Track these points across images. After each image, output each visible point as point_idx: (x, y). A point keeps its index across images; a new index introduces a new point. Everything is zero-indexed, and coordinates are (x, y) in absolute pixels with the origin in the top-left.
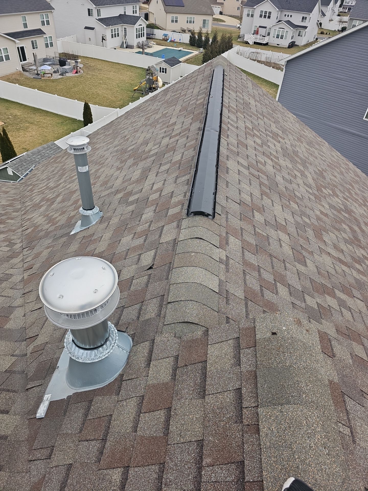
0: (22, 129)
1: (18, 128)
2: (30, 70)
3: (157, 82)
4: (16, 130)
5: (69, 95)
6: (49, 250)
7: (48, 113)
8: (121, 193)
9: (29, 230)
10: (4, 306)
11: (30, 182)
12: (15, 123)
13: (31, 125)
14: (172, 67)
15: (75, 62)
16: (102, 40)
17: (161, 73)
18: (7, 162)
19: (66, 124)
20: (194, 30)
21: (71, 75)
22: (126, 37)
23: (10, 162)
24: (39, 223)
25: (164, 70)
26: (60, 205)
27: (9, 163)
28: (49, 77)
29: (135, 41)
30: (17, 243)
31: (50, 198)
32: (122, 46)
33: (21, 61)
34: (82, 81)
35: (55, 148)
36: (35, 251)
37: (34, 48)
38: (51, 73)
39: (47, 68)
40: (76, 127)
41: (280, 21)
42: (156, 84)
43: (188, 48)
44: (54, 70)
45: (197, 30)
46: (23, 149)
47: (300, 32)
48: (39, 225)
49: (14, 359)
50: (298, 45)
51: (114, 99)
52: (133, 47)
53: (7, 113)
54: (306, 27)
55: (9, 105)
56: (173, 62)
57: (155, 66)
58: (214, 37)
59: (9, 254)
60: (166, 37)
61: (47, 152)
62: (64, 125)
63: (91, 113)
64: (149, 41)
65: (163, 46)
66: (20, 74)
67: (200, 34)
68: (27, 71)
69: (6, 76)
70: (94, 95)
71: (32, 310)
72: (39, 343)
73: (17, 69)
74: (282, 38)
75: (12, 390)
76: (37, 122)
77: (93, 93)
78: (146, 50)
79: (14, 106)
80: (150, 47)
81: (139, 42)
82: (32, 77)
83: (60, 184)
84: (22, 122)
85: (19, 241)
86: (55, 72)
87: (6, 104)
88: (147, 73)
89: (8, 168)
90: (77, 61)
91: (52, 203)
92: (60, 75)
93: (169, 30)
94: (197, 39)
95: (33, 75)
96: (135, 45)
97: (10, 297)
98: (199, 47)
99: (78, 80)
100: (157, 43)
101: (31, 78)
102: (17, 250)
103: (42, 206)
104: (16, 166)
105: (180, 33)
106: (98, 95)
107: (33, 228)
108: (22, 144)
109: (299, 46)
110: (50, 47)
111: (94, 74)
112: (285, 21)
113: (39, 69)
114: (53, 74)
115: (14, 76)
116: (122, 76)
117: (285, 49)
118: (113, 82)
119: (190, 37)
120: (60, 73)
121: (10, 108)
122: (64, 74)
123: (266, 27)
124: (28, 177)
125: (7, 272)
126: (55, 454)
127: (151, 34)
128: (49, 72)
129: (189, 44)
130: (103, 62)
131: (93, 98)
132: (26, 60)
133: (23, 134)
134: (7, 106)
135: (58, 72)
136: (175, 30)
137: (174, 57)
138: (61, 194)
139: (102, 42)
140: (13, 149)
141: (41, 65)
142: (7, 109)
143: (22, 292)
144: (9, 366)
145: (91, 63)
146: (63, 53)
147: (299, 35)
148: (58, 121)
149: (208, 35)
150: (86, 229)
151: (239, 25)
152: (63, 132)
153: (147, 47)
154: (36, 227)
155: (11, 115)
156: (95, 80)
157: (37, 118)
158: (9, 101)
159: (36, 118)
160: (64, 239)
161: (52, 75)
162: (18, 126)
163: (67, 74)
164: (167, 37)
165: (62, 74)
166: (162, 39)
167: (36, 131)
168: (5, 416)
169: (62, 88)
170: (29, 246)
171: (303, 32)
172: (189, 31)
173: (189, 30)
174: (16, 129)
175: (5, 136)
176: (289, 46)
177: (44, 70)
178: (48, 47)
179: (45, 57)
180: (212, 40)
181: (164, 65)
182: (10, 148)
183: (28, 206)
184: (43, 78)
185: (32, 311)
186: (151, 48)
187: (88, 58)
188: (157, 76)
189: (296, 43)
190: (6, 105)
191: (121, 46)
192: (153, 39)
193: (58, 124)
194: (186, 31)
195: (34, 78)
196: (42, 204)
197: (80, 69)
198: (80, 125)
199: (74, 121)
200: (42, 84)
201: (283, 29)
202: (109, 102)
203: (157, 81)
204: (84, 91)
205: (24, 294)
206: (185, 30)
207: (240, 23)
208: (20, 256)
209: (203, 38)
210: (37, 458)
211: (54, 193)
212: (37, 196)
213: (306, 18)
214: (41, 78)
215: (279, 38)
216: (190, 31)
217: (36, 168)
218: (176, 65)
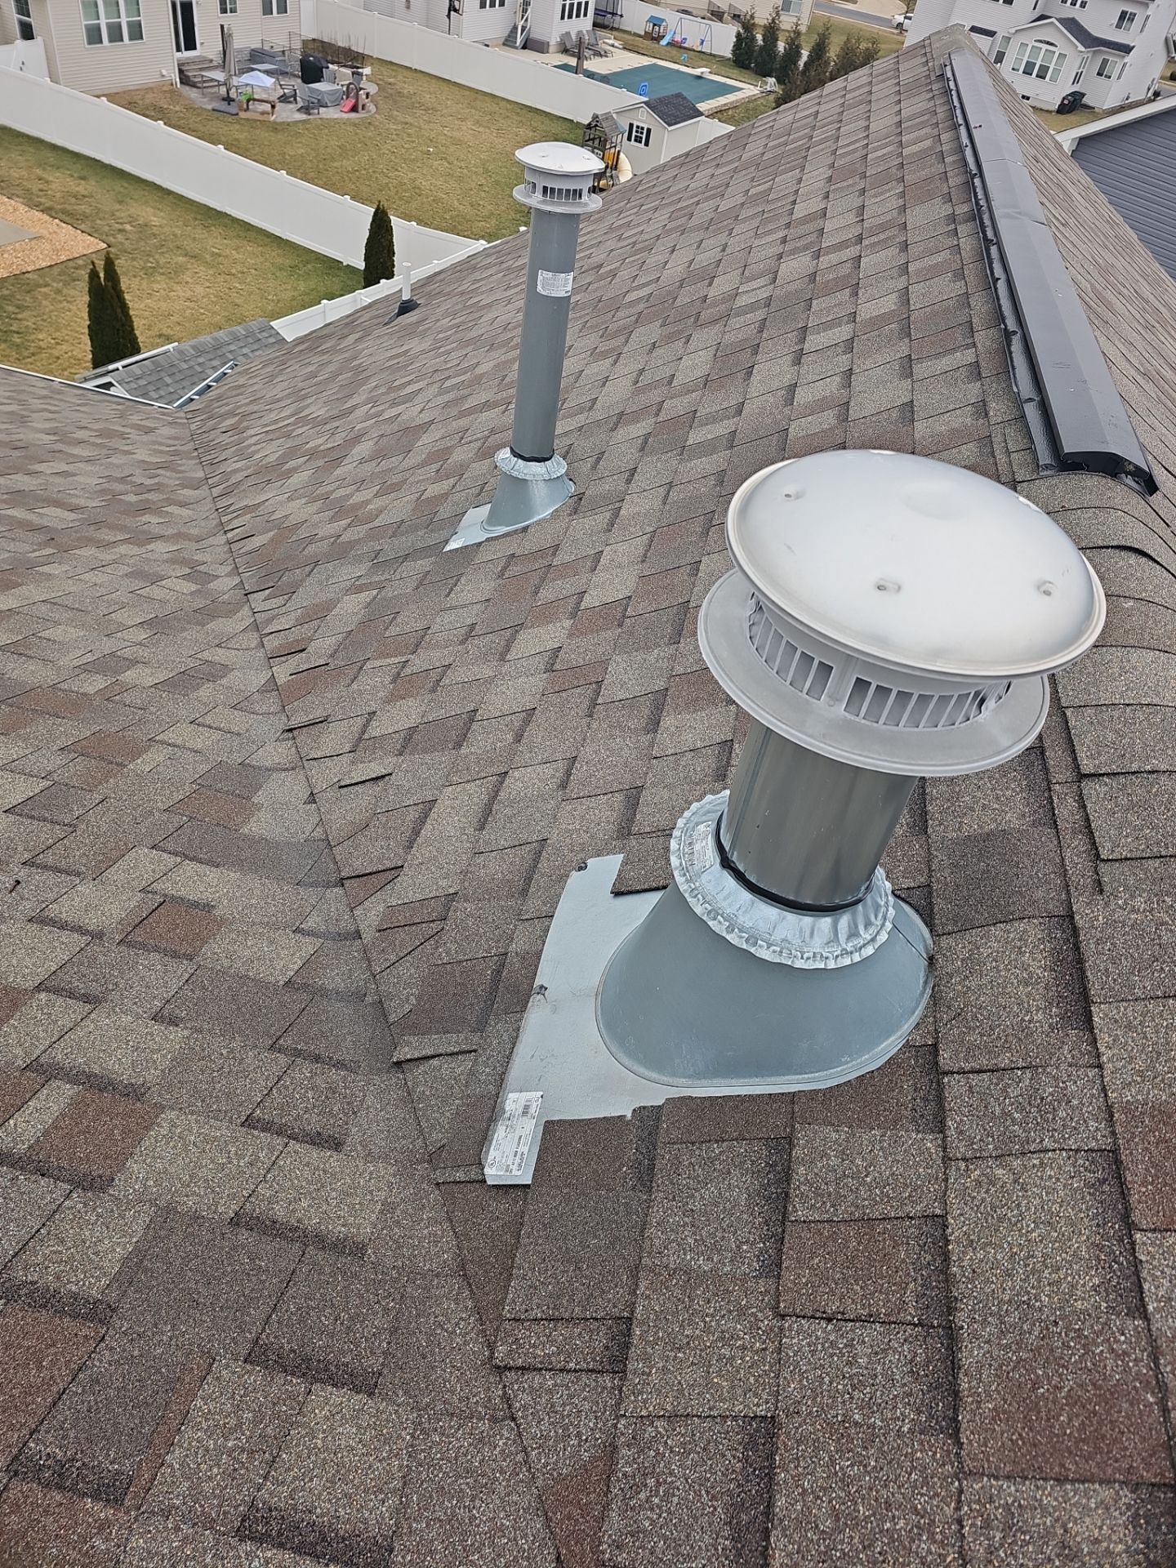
0: (161, 271)
1: (151, 267)
2: (204, 82)
3: (614, 172)
4: (143, 271)
5: (325, 180)
6: (366, 597)
7: (249, 230)
8: (638, 422)
9: (257, 542)
10: (225, 759)
11: (227, 408)
12: (143, 249)
13: (192, 264)
14: (670, 125)
15: (353, 73)
16: (449, 11)
17: (633, 142)
18: (111, 367)
19: (305, 272)
20: (752, 17)
21: (336, 116)
22: (527, 10)
23: (121, 368)
24: (293, 520)
25: (642, 133)
26: (369, 468)
27: (118, 369)
28: (263, 113)
29: (553, 29)
30: (218, 577)
31: (322, 448)
32: (509, 42)
33: (178, 49)
34: (370, 138)
35: (272, 340)
36: (305, 597)
37: (224, 11)
38: (271, 99)
39: (260, 81)
40: (336, 288)
41: (1042, 17)
42: (611, 177)
43: (726, 72)
44: (281, 92)
45: (762, 18)
46: (160, 336)
47: (1105, 62)
48: (297, 526)
49: (309, 946)
50: (1091, 105)
51: (468, 211)
52: (546, 46)
53: (117, 214)
54: (1127, 49)
55: (126, 188)
56: (675, 110)
57: (614, 115)
58: (818, 45)
59: (200, 603)
60: (657, 28)
61: (245, 351)
62: (299, 275)
63: (391, 244)
64: (600, 33)
65: (642, 57)
66: (172, 92)
67: (772, 31)
68: (193, 85)
69: (124, 92)
70: (405, 191)
71: (343, 783)
72: (412, 895)
73: (164, 73)
74: (1041, 76)
75: (331, 1058)
76: (213, 254)
77: (402, 184)
78: (589, 61)
79: (142, 193)
80: (603, 53)
81: (568, 34)
82: (210, 107)
83: (355, 407)
84: (164, 250)
85: (223, 570)
86: (284, 99)
87: (119, 185)
88: (587, 138)
89: (113, 385)
90: (360, 70)
91: (337, 462)
92: (298, 110)
93: (667, 6)
94: (762, 48)
95: (212, 100)
96: (554, 40)
97: (239, 734)
98: (763, 72)
99: (356, 134)
100: (625, 44)
101: (205, 109)
102: (226, 597)
103: (295, 470)
104: (142, 382)
105: (703, 18)
106: (417, 191)
107: (272, 533)
108: (160, 321)
109: (1096, 110)
110: (278, 13)
111: (410, 119)
112: (1061, 20)
113: (235, 81)
114: (279, 106)
115: (150, 95)
116: (501, 140)
117: (1048, 115)
118: (470, 156)
119: (738, 35)
120: (300, 104)
121: (128, 199)
122: (313, 108)
123: (995, 33)
124: (210, 394)
125: (206, 655)
126: (646, 1358)
127: (610, 13)
128: (264, 96)
129: (729, 59)
130: (444, 86)
131: (401, 198)
132: (195, 48)
133: (165, 290)
134: (120, 192)
135: (295, 99)
136: (690, 10)
137: (679, 95)
138: (367, 437)
139: (449, 16)
140: (133, 330)
141: (242, 72)
142: (120, 202)
143: (281, 723)
144: (296, 967)
145: (405, 82)
146: (314, 40)
147: (1099, 74)
148: (280, 261)
149: (796, 38)
150: (515, 532)
151: (900, 19)
152: (293, 299)
153: (591, 52)
154: (285, 530)
155: (130, 222)
156: (413, 142)
157: (214, 241)
158: (129, 174)
159: (210, 242)
160: (423, 564)
161: (273, 107)
162: (151, 259)
163: (322, 110)
164: (662, 28)
165: (306, 109)
166: (643, 33)
167: (208, 284)
168: (330, 1156)
169: (302, 155)
170: (270, 585)
171: (1115, 61)
172: (736, 17)
173: (735, 15)
174: (143, 268)
175: (110, 284)
176: (1062, 105)
177: (249, 89)
178: (272, 14)
179: (257, 45)
180: (810, 56)
181: (645, 119)
182: (123, 325)
183: (235, 471)
184: (242, 115)
185: (340, 787)
186: (604, 59)
187: (395, 68)
188: (619, 152)
189: (1085, 100)
190: (118, 188)
191: (506, 40)
192: (613, 29)
193: (280, 270)
194: (726, 15)
195: (214, 110)
196: (292, 464)
197: (367, 98)
198: (349, 283)
199: (331, 268)
200: (241, 135)
201: (1052, 44)
202: (452, 218)
203: (616, 168)
204: (374, 172)
205: (290, 730)
206: (723, 13)
207: (907, 12)
208: (239, 614)
209: (781, 46)
210: (541, 1363)
211: (333, 434)
212: (264, 444)
213: (1132, 17)
214: (237, 114)
215: (1031, 74)
216: (739, 16)
217: (237, 370)
218: (685, 120)
